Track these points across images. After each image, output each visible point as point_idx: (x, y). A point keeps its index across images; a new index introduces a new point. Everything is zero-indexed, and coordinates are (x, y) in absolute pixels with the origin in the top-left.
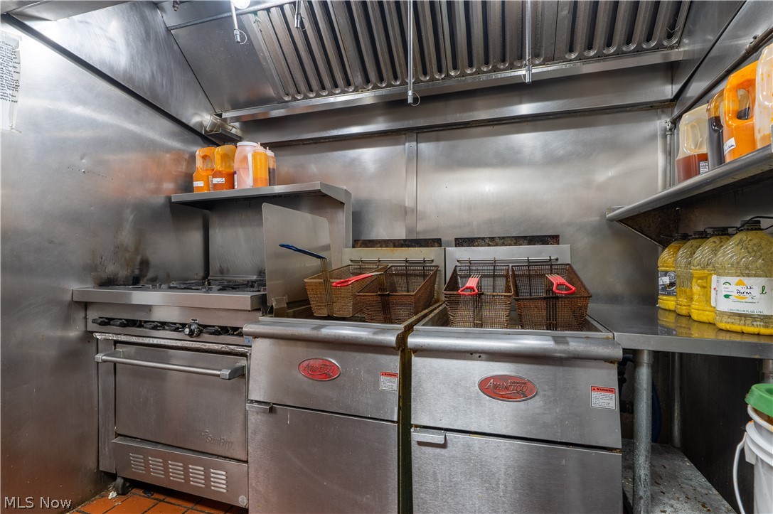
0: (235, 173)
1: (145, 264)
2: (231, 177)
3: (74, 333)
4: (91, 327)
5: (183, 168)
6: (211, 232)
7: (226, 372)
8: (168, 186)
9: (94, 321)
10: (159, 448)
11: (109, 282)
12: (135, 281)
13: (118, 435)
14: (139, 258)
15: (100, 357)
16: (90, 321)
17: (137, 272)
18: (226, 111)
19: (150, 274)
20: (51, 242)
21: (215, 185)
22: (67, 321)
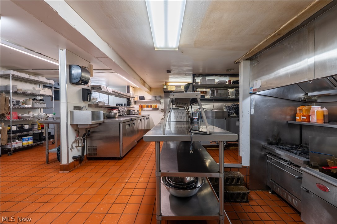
0: (310, 116)
1: (280, 140)
2: (309, 117)
3: (263, 153)
4: (266, 153)
5: (293, 112)
6: (303, 131)
7: (297, 177)
8: (288, 117)
9: (267, 152)
10: (280, 187)
11: (270, 143)
12: (277, 144)
13: (271, 179)
14: (278, 138)
15: (268, 161)
16: (266, 152)
17: (278, 141)
18: (310, 92)
19: (281, 142)
20: (259, 135)
21: (303, 119)
22: (262, 150)
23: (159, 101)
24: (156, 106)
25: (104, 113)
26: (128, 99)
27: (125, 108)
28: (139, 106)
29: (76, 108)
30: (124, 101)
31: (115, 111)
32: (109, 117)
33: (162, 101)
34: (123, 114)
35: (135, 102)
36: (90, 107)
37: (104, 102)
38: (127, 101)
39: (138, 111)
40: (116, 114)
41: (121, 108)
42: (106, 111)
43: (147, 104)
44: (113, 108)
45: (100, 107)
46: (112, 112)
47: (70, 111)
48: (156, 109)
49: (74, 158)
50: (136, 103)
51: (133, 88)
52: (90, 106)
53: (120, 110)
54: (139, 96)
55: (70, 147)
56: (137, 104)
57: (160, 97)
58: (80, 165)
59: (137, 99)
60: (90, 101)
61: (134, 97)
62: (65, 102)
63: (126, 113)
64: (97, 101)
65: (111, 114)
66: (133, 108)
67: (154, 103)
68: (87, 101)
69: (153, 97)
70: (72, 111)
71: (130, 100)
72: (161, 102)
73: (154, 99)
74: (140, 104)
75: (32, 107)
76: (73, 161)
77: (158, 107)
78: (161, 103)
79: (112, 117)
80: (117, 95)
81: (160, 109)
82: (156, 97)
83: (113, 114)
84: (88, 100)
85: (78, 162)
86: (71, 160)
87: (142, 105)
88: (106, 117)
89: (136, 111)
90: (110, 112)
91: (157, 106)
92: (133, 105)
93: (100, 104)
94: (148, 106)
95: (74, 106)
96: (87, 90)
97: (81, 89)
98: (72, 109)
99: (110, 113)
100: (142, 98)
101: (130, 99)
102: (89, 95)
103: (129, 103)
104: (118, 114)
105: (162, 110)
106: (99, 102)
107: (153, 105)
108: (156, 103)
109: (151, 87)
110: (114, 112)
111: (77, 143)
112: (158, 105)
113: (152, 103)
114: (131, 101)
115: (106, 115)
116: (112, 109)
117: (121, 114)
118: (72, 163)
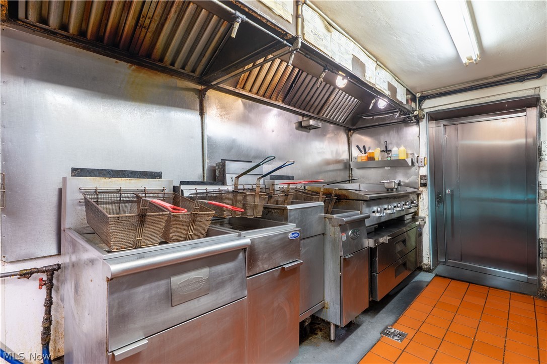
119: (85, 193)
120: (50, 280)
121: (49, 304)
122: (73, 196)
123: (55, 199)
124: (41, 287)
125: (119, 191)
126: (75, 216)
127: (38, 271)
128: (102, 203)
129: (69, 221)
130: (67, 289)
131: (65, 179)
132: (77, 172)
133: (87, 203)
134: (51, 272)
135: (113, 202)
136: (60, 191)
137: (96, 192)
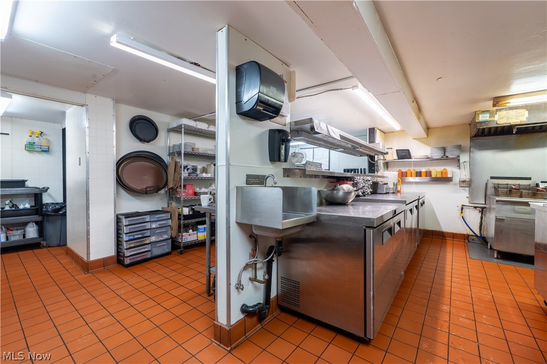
23: (457, 160)
24: (444, 172)
25: (319, 189)
26: (372, 158)
27: (369, 178)
28: (397, 173)
29: (252, 180)
30: (362, 162)
31: (347, 187)
32: (331, 201)
33: (464, 158)
34: (363, 193)
35: (387, 165)
36: (288, 176)
37: (321, 164)
38: (369, 162)
39: (395, 185)
40: (349, 193)
41: (359, 179)
42: (326, 184)
43: (418, 169)
44: (340, 180)
45: (311, 176)
46: (338, 190)
47: (237, 187)
48: (444, 179)
49: (244, 309)
50: (387, 167)
51: (383, 134)
52: (287, 173)
53: (356, 184)
54: (397, 150)
55: (234, 282)
56: (389, 169)
57: (459, 147)
58: (259, 326)
59: (392, 156)
60: (286, 161)
61: (387, 153)
62: (225, 164)
63: (369, 190)
64: (304, 162)
65: (337, 193)
66: (383, 177)
67: (437, 165)
68: (279, 160)
69: (435, 150)
70: (242, 188)
71: (376, 160)
72: (461, 161)
73: (438, 154)
74: (398, 169)
75: (213, 176)
76: (242, 316)
77: (449, 176)
78: (462, 166)
79: (340, 201)
80: (348, 148)
81: (456, 180)
82: (444, 150)
83: (341, 193)
84: (282, 158)
85: (255, 319)
86: (237, 316)
87: (404, 171)
88: (324, 201)
89: (391, 186)
90: (333, 190)
91: (446, 173)
92: (382, 172)
93: (310, 169)
94: (421, 172)
95: (247, 175)
96: (280, 131)
97: (266, 131)
98: (242, 182)
99: (335, 192)
100: (404, 155)
101: (376, 156)
102: (283, 147)
103: (372, 167)
104: (353, 194)
105: (464, 182)
106: (308, 163)
107: (436, 170)
108: (443, 165)
109: (431, 125)
110: (343, 190)
111: (253, 269)
112: (451, 170)
113: (431, 165)
114: (377, 162)
115: (324, 196)
116: (337, 181)
117: (360, 193)
118: (240, 323)
119: (494, 184)
120: (482, 211)
121: (482, 218)
122: (490, 185)
123: (485, 186)
124: (479, 212)
125: (507, 184)
126: (491, 191)
127: (479, 207)
128: (500, 188)
129: (489, 192)
130: (488, 215)
131: (488, 180)
132: (492, 178)
133: (495, 187)
134: (483, 208)
135: (505, 188)
136: (486, 184)
137: (498, 184)
